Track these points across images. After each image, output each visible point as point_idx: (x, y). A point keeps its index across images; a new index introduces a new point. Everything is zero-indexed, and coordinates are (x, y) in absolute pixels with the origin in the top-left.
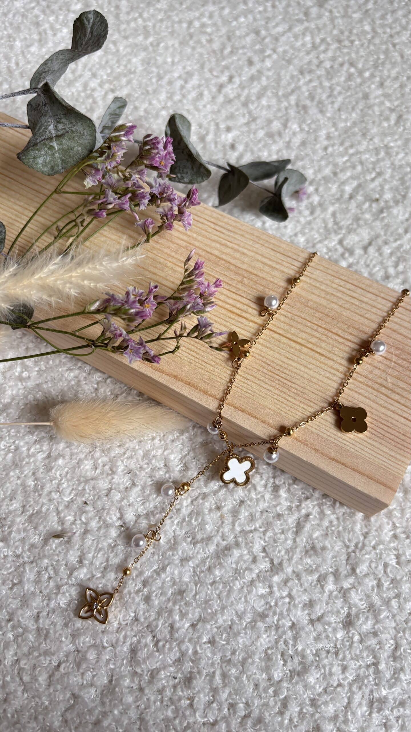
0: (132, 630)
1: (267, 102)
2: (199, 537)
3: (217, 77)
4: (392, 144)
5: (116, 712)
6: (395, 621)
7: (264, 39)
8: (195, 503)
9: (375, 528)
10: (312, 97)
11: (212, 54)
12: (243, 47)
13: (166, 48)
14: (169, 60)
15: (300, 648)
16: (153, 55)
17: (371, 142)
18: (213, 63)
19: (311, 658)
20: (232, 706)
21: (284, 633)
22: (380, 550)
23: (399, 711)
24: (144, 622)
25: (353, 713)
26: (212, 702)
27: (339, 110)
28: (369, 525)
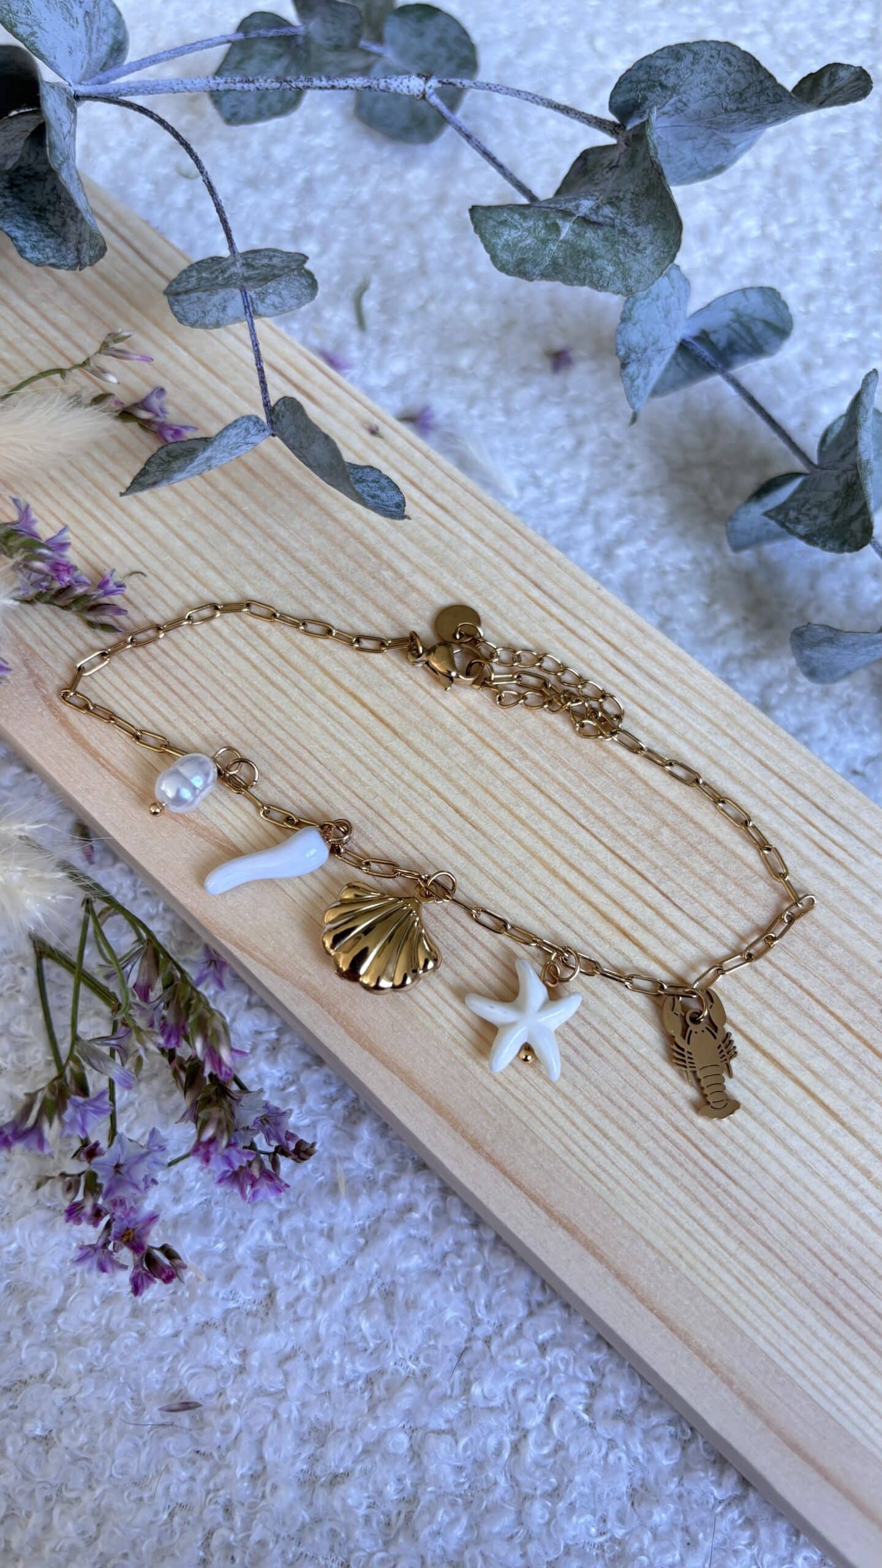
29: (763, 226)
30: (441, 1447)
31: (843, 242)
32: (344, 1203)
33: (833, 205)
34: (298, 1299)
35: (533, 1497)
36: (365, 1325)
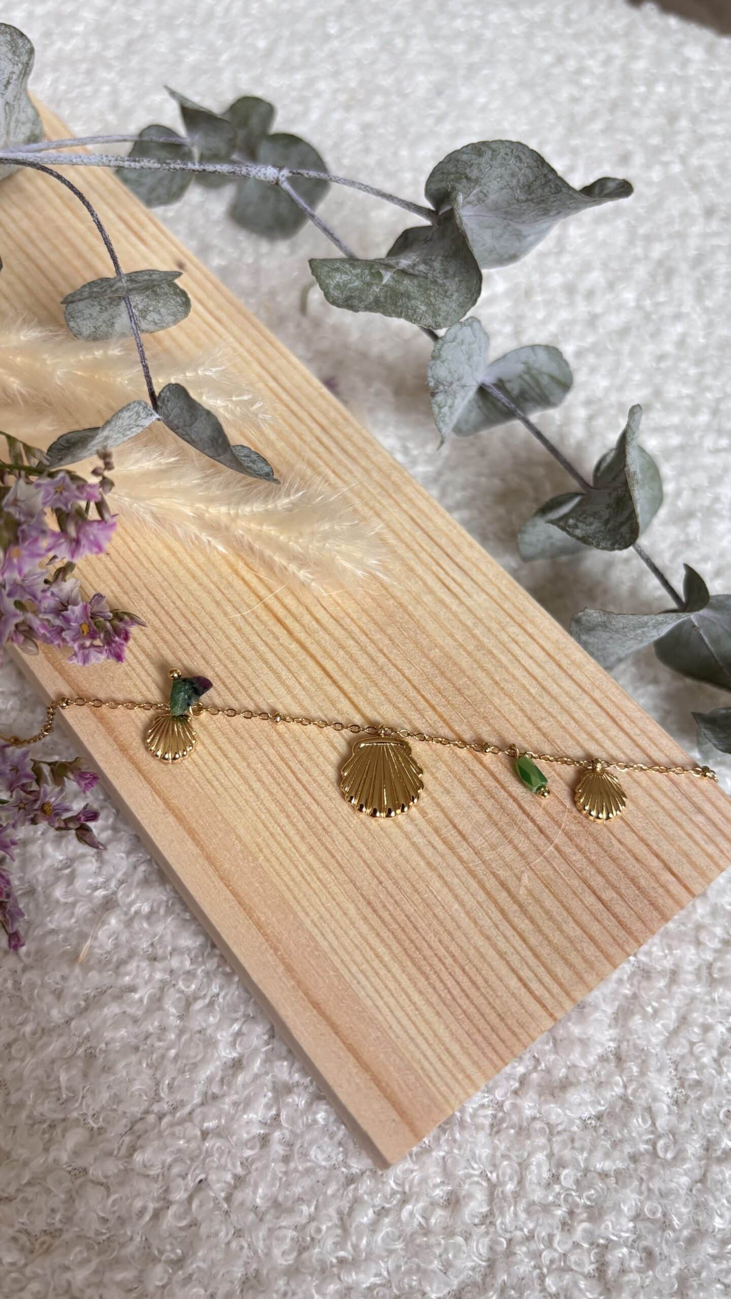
29: (639, 299)
30: (94, 1196)
31: (699, 324)
32: (77, 970)
33: (699, 296)
34: (15, 1040)
35: (160, 1261)
36: (63, 1077)
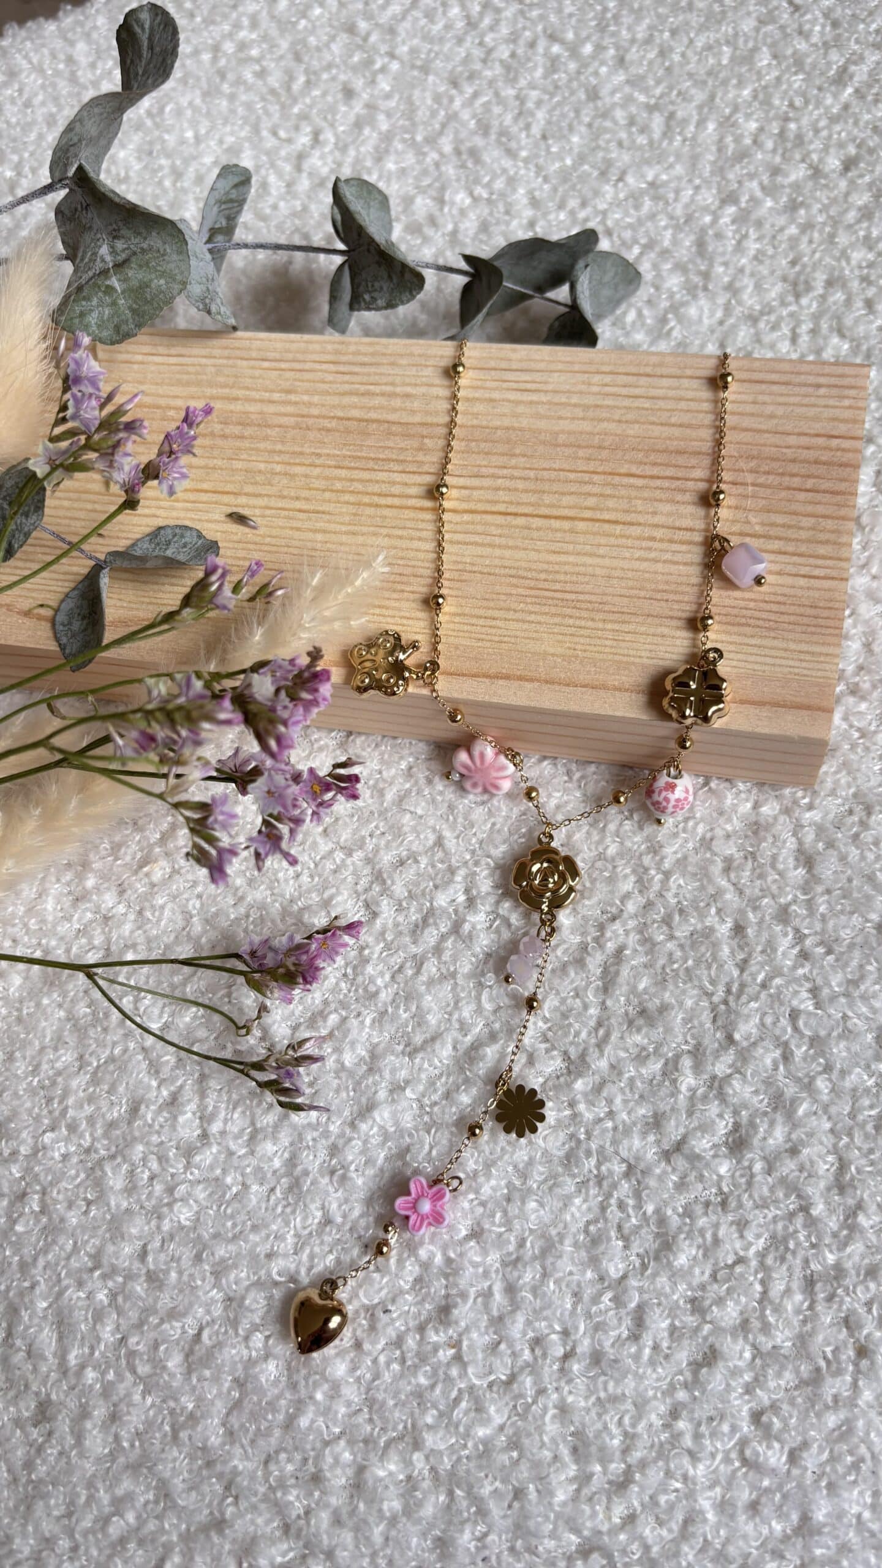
0: (322, 1243)
1: (396, 163)
2: (418, 1039)
3: (289, 141)
4: (664, 177)
5: (319, 1396)
6: (829, 1118)
7: (365, 39)
8: (400, 978)
9: (759, 948)
10: (484, 129)
11: (269, 97)
12: (329, 66)
13: (179, 112)
14: (189, 134)
15: (650, 1209)
16: (157, 133)
17: (621, 185)
18: (277, 115)
19: (675, 1221)
20: (537, 1342)
21: (614, 1186)
22: (778, 988)
23: (867, 1289)
24: (343, 1224)
25: (778, 1309)
26: (499, 1343)
27: (544, 137)
28: (747, 944)
